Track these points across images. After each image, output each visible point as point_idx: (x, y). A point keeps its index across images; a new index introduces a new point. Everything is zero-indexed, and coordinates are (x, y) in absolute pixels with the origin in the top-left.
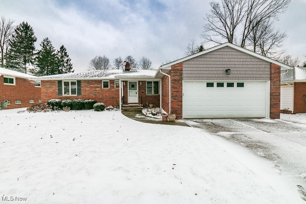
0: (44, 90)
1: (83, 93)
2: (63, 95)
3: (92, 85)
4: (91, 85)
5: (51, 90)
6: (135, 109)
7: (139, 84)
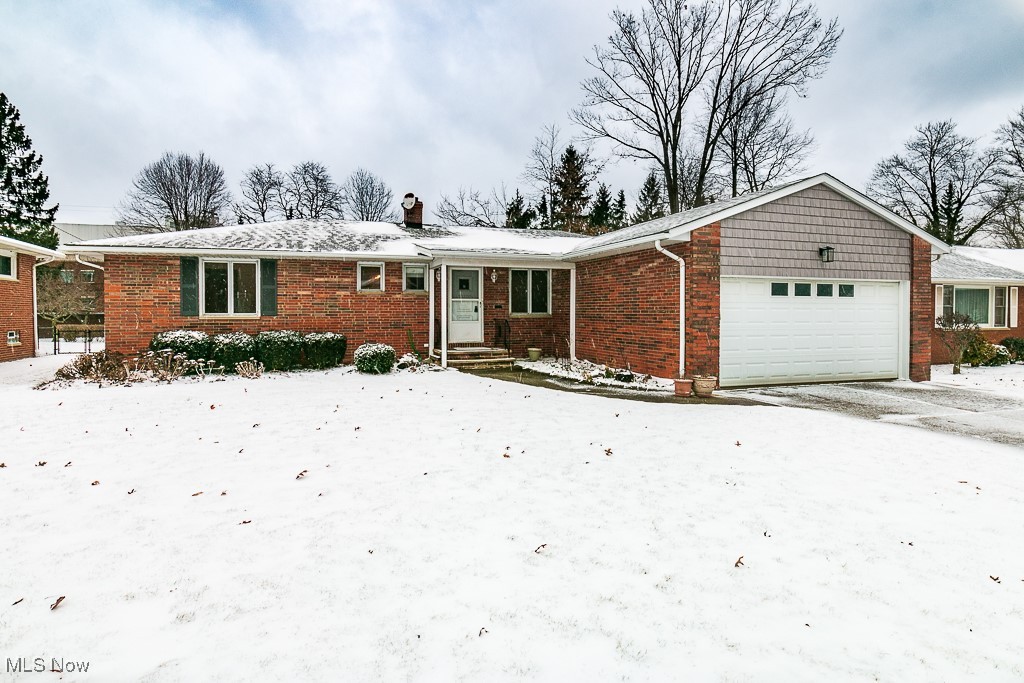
0: (117, 294)
1: (283, 308)
2: (201, 314)
3: (322, 279)
4: (317, 279)
5: (150, 295)
6: (490, 363)
7: (487, 278)
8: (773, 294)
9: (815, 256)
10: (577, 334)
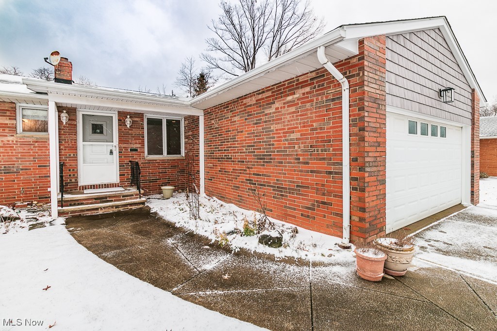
7: (121, 122)
8: (410, 133)
9: (435, 95)
10: (206, 173)
